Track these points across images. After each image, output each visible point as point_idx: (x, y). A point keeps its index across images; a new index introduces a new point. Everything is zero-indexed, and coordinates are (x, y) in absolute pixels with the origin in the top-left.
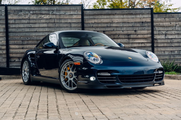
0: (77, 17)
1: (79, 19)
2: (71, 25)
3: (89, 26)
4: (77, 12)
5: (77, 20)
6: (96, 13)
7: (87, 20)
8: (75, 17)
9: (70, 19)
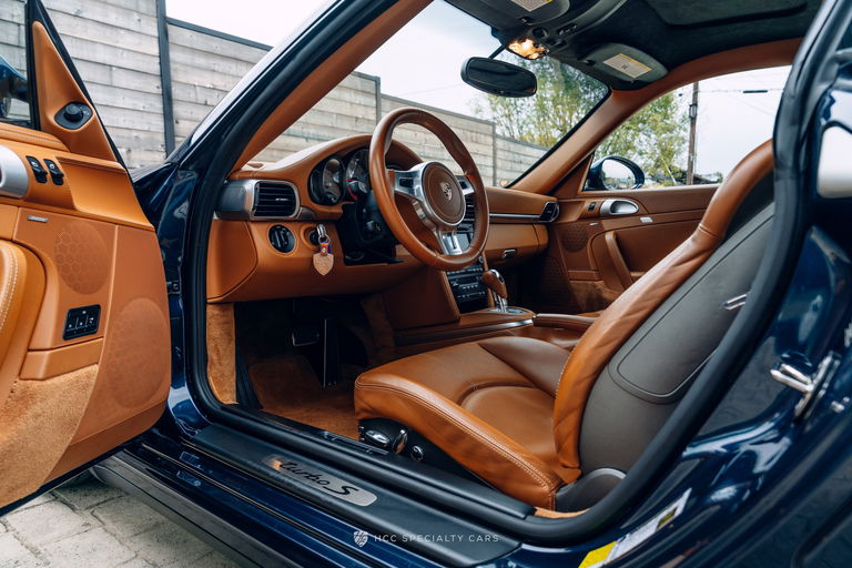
0: (140, 44)
1: (147, 59)
2: (111, 76)
3: (192, 97)
4: (139, 20)
5: (140, 57)
6: (219, 51)
7: (183, 68)
8: (127, 41)
9: (108, 50)
